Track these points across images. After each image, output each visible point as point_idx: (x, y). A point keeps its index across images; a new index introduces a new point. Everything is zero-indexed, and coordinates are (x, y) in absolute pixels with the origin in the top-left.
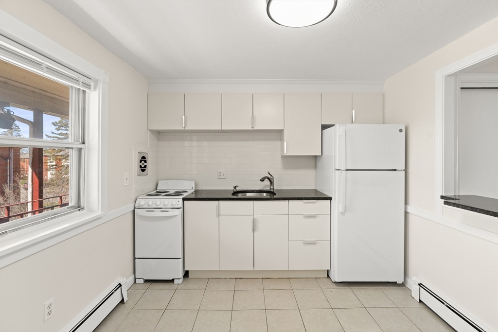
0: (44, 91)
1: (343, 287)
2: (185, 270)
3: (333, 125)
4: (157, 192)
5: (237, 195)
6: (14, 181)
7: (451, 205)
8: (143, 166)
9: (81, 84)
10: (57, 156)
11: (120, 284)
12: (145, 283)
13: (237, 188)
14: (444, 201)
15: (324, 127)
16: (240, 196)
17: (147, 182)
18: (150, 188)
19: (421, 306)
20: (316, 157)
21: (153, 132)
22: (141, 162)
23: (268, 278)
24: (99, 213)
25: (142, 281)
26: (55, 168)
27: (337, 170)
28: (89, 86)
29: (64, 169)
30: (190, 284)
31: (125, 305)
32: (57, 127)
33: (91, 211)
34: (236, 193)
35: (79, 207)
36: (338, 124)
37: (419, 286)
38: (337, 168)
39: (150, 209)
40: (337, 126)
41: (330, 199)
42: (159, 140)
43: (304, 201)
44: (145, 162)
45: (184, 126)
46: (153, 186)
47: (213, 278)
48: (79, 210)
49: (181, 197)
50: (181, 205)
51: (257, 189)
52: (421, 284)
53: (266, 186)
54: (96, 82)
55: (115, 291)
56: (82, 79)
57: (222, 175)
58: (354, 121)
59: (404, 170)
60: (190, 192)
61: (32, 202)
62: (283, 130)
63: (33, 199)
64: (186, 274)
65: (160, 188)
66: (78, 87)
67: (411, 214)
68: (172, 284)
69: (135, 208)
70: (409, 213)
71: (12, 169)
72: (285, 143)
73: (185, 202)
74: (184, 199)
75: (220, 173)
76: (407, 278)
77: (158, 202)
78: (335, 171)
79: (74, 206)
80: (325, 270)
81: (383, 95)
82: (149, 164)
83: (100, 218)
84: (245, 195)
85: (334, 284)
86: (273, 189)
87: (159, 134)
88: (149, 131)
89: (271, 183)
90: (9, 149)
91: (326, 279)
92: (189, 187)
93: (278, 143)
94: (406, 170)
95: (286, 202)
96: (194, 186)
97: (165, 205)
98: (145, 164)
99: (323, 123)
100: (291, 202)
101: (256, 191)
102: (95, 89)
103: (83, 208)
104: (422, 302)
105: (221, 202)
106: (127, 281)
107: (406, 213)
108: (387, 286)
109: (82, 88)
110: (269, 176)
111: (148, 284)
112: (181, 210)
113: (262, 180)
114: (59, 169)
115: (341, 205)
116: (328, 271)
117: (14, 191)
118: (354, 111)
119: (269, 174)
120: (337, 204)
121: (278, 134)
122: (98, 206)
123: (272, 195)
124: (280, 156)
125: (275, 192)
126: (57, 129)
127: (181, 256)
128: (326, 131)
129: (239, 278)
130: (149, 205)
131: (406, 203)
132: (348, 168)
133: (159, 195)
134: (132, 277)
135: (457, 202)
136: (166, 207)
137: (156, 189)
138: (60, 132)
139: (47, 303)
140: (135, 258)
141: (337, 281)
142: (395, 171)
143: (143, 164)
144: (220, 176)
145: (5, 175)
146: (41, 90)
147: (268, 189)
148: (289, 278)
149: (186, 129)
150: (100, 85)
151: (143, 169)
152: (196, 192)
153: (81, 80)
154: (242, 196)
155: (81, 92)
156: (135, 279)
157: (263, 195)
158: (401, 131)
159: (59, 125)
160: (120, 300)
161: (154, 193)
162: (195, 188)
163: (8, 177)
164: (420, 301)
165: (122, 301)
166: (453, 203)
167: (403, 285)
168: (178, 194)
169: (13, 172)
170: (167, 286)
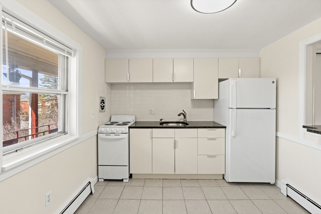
0: (39, 58)
1: (234, 186)
2: (130, 173)
3: (228, 79)
4: (111, 123)
5: (163, 125)
6: (17, 116)
7: (312, 132)
8: (102, 106)
9: (66, 52)
10: (43, 100)
11: (89, 182)
12: (104, 182)
13: (163, 120)
14: (307, 129)
15: (220, 80)
16: (165, 125)
17: (104, 117)
18: (106, 120)
19: (288, 199)
20: (214, 100)
21: (108, 84)
22: (101, 103)
23: (183, 179)
24: (77, 136)
25: (103, 180)
26: (42, 107)
27: (230, 108)
28: (70, 54)
29: (47, 108)
30: (133, 183)
31: (93, 195)
32: (43, 81)
33: (72, 135)
34: (162, 124)
35: (64, 132)
36: (231, 78)
37: (287, 186)
38: (230, 107)
39: (108, 134)
40: (230, 80)
41: (225, 127)
42: (111, 89)
43: (208, 129)
44: (104, 103)
45: (128, 80)
46: (108, 119)
47: (148, 179)
48: (65, 134)
49: (128, 126)
50: (127, 131)
51: (175, 121)
52: (288, 184)
53: (181, 119)
54: (75, 51)
55: (87, 186)
57: (152, 111)
58: (240, 76)
59: (275, 109)
60: (132, 123)
61: (32, 129)
62: (193, 82)
63: (32, 127)
64: (131, 176)
65: (112, 120)
66: (64, 55)
67: (280, 137)
68: (122, 182)
69: (98, 133)
70: (278, 137)
71: (15, 108)
72: (194, 91)
73: (130, 129)
74: (130, 127)
75: (151, 110)
76: (277, 180)
77: (113, 129)
78: (229, 109)
79: (61, 132)
80: (222, 174)
81: (260, 58)
82: (106, 105)
83: (78, 139)
84: (168, 125)
85: (228, 184)
86: (186, 121)
87: (112, 85)
88: (106, 83)
89: (185, 117)
90: (14, 95)
91: (222, 180)
92: (131, 120)
93: (189, 91)
94: (277, 109)
95: (196, 129)
96: (134, 119)
97: (117, 131)
98: (104, 105)
99: (219, 78)
100: (199, 129)
101: (175, 122)
102: (74, 56)
103: (67, 133)
104: (289, 196)
105: (153, 129)
106: (94, 180)
107: (277, 137)
108: (264, 185)
109: (66, 55)
110: (184, 113)
111: (106, 182)
112: (128, 134)
113: (179, 115)
114: (44, 108)
115: (233, 132)
116: (223, 175)
117: (17, 122)
118: (240, 70)
119: (183, 111)
120: (230, 131)
121: (189, 85)
122: (77, 132)
123: (185, 125)
124: (190, 100)
125: (187, 123)
126: (42, 83)
127: (128, 164)
128: (221, 83)
129: (165, 179)
130: (107, 131)
131: (277, 131)
132: (238, 107)
133: (113, 125)
134: (96, 177)
135: (316, 130)
136: (118, 132)
137: (110, 121)
138: (44, 84)
139: (47, 194)
140: (98, 166)
141: (230, 181)
142: (269, 109)
144: (151, 112)
145: (11, 111)
146: (37, 57)
147: (182, 121)
148: (197, 179)
149: (129, 82)
150: (77, 54)
151: (103, 108)
152: (136, 122)
153: (66, 50)
154: (166, 125)
155: (65, 58)
156: (98, 179)
157: (180, 125)
158: (273, 82)
159: (44, 80)
160: (90, 192)
161: (109, 123)
162: (135, 120)
163: (13, 113)
164: (288, 196)
165: (91, 193)
166: (314, 131)
167: (274, 185)
168: (125, 124)
169: (16, 110)
170: (119, 183)
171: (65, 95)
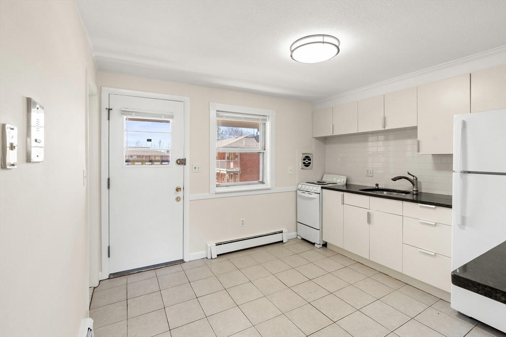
2: (324, 240)
8: (307, 163)
11: (282, 231)
13: (378, 186)
18: (315, 178)
21: (318, 138)
23: (385, 274)
25: (300, 238)
39: (304, 191)
41: (451, 207)
42: (325, 143)
43: (419, 204)
44: (309, 160)
45: (332, 132)
46: (318, 178)
49: (321, 186)
50: (319, 191)
55: (278, 233)
56: (262, 118)
57: (369, 172)
60: (340, 184)
62: (417, 127)
68: (313, 246)
69: (297, 190)
73: (323, 190)
74: (323, 188)
75: (368, 171)
77: (307, 187)
82: (312, 162)
84: (383, 193)
86: (417, 191)
87: (326, 140)
88: (314, 138)
89: (414, 184)
92: (341, 181)
96: (345, 180)
97: (310, 190)
102: (269, 121)
105: (345, 194)
109: (261, 122)
111: (302, 241)
112: (320, 195)
113: (395, 179)
119: (409, 174)
129: (360, 263)
130: (303, 189)
134: (296, 233)
137: (321, 180)
140: (297, 222)
143: (307, 161)
144: (368, 173)
148: (407, 284)
149: (334, 134)
150: (270, 118)
151: (306, 165)
152: (347, 185)
156: (297, 235)
161: (315, 182)
162: (347, 182)
168: (319, 183)
170: (310, 246)
171: (263, 153)
